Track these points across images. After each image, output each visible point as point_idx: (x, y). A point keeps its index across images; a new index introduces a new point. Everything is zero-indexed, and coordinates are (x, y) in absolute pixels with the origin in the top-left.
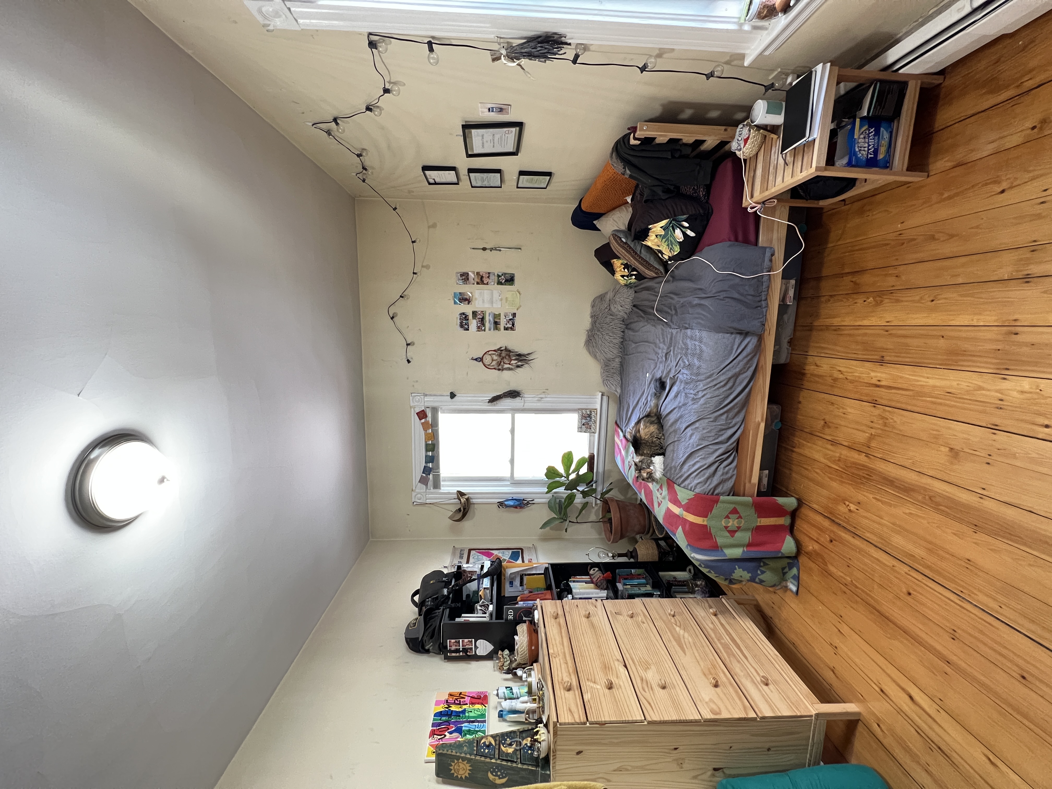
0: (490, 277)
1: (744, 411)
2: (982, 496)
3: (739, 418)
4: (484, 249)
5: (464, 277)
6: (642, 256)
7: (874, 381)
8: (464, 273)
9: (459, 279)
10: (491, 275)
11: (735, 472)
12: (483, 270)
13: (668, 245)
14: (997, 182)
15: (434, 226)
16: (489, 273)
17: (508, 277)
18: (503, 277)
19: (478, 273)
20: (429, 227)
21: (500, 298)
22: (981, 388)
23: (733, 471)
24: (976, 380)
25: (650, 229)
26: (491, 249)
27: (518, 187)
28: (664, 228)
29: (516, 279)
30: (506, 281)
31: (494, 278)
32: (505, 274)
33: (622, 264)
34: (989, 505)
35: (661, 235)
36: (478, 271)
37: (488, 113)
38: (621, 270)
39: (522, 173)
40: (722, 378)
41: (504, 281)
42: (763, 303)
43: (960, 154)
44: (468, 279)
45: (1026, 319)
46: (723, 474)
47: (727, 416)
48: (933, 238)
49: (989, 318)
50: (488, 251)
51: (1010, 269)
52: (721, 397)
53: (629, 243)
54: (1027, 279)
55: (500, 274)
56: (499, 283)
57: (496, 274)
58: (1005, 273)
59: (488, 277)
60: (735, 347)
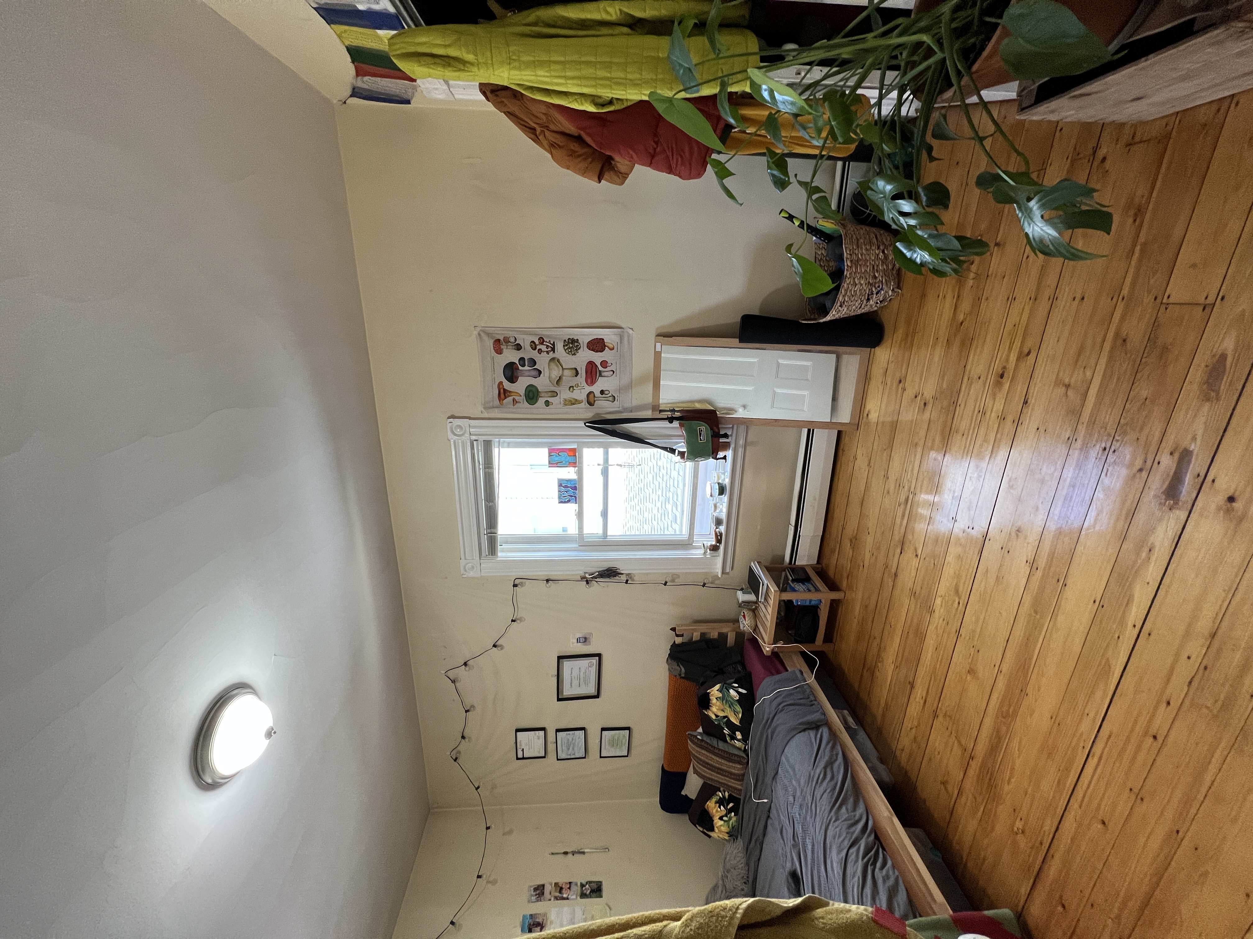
0: (572, 888)
1: (861, 802)
2: (1000, 671)
3: (861, 809)
4: (566, 853)
5: (538, 892)
6: (721, 748)
7: (922, 702)
8: (539, 886)
9: (532, 895)
10: (573, 886)
11: (897, 873)
12: (562, 879)
13: (730, 707)
14: (859, 566)
15: (510, 832)
16: (570, 883)
17: (595, 886)
18: (587, 886)
19: (556, 884)
20: (504, 834)
21: (584, 917)
22: (936, 628)
23: (894, 873)
24: (932, 628)
25: (709, 693)
26: (573, 853)
27: (601, 757)
28: (720, 690)
29: (604, 887)
30: (592, 891)
31: (576, 889)
32: (590, 882)
33: (716, 803)
34: (1005, 668)
35: (720, 698)
36: (556, 881)
37: (576, 644)
38: (717, 811)
39: (603, 729)
40: (818, 771)
41: (589, 892)
42: (812, 698)
43: (845, 575)
44: (543, 894)
45: (910, 585)
46: (884, 881)
47: (847, 809)
48: (866, 607)
49: (907, 601)
50: (570, 855)
51: (890, 580)
52: (828, 791)
53: (705, 739)
54: (896, 575)
55: (584, 883)
56: (583, 895)
57: (579, 884)
58: (891, 584)
59: (569, 888)
60: (813, 740)
